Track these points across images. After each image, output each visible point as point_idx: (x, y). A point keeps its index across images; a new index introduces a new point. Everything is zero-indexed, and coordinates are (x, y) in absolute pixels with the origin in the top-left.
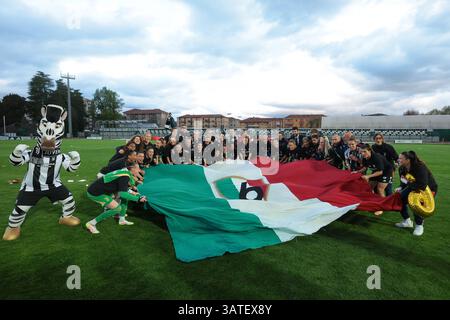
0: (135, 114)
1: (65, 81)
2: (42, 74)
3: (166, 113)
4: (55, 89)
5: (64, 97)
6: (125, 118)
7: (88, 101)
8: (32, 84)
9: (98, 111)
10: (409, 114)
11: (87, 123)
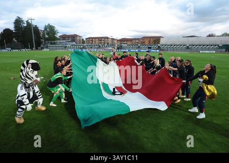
0: (64, 37)
1: (30, 21)
2: (19, 17)
3: (80, 37)
4: (25, 25)
5: (30, 29)
6: (59, 39)
7: (41, 31)
8: (15, 23)
9: (47, 36)
10: (210, 36)
11: (42, 42)
